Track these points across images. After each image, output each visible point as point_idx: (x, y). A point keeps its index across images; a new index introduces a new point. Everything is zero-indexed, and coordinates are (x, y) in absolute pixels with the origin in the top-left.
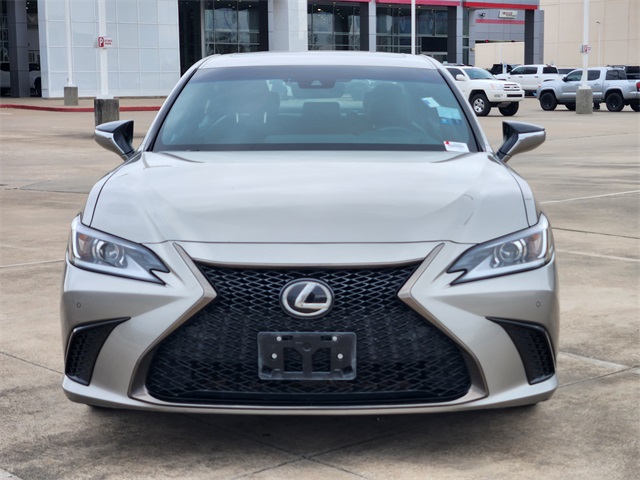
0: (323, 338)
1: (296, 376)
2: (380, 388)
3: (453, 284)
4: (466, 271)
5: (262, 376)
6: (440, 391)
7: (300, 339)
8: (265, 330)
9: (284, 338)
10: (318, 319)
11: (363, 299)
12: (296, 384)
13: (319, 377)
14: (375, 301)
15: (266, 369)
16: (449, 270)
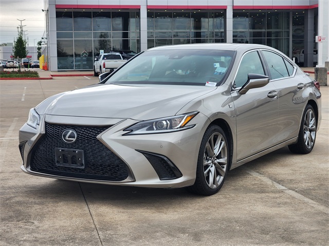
0: (74, 151)
1: (67, 165)
2: (103, 174)
3: (123, 135)
4: (132, 131)
5: (57, 165)
6: (117, 177)
7: (67, 151)
8: (57, 147)
9: (62, 150)
10: (72, 144)
11: (87, 138)
12: (69, 169)
13: (74, 166)
14: (91, 139)
15: (58, 162)
16: (124, 130)
